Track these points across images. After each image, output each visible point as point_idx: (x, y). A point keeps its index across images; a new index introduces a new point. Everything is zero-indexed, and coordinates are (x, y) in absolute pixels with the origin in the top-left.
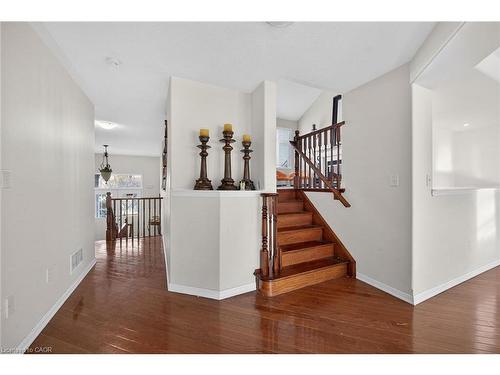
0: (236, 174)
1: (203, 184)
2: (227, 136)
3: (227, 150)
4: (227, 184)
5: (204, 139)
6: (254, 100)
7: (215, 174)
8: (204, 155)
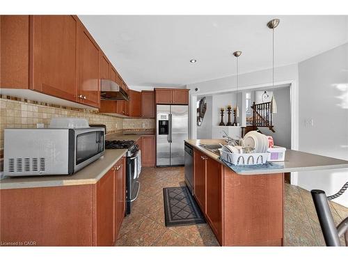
0: (232, 121)
1: (222, 124)
2: (229, 108)
3: (229, 113)
4: (229, 124)
5: (222, 111)
6: (239, 96)
7: (226, 121)
8: (222, 115)
